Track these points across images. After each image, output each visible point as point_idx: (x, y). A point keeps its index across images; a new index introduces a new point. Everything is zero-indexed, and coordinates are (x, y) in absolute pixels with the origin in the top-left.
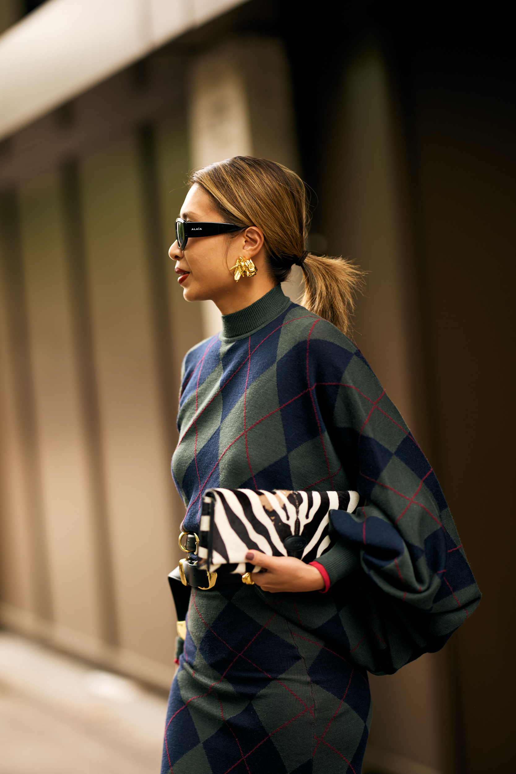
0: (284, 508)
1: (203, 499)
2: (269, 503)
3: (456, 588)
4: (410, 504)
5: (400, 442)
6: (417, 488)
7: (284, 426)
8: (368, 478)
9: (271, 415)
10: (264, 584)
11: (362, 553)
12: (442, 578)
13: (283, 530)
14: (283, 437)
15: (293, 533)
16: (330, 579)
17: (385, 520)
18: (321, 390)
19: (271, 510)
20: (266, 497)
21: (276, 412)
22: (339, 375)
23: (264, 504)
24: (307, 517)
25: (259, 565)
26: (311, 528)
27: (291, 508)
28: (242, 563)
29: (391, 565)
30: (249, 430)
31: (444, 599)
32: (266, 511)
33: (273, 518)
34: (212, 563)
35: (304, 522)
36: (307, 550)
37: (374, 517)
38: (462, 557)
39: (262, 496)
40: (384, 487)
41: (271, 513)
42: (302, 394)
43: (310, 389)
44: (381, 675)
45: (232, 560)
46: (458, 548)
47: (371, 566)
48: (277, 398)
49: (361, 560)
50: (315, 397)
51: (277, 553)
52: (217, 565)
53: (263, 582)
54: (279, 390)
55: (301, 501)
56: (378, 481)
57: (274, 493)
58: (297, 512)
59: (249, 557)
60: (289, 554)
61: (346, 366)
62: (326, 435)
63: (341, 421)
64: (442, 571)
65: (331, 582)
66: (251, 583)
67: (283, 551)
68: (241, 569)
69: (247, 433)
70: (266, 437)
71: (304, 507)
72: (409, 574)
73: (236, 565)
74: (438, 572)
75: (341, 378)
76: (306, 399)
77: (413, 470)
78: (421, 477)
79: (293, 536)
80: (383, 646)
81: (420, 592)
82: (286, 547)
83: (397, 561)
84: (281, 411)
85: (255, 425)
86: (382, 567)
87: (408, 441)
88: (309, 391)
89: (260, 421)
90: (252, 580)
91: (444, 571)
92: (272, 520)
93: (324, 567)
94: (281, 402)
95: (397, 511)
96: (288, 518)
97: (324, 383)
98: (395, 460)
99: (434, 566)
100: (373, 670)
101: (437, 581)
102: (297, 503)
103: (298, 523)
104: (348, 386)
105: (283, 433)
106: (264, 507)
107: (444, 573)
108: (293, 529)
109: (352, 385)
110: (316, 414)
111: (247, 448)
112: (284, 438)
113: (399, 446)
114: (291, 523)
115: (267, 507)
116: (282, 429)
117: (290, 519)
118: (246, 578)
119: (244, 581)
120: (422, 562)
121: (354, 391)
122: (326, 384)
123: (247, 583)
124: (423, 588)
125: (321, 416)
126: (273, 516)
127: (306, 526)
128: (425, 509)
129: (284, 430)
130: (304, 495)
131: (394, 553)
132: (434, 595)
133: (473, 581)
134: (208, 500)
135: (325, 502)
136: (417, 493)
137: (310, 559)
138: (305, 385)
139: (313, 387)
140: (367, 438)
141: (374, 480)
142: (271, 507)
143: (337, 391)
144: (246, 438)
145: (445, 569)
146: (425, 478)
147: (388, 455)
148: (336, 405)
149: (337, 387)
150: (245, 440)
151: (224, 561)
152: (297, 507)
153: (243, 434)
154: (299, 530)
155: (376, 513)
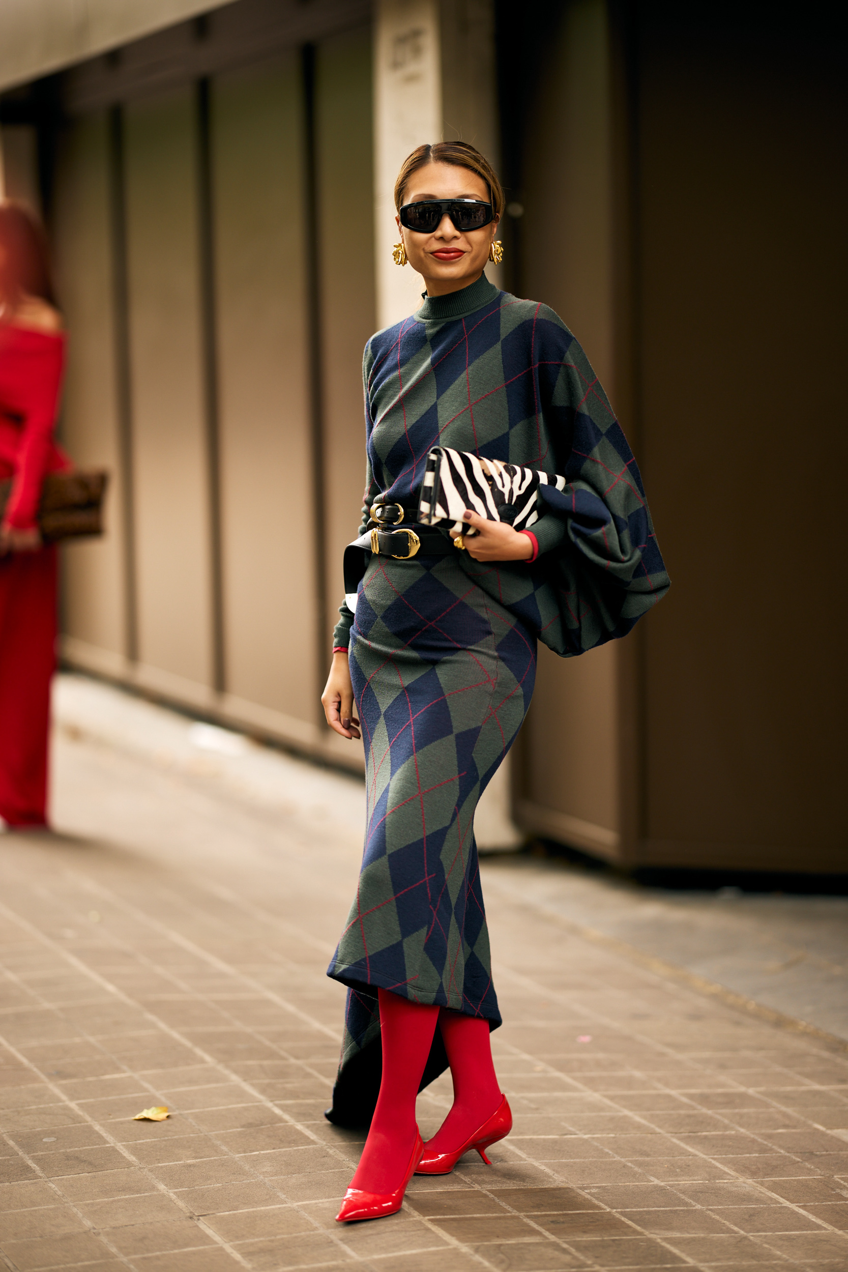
0: (501, 475)
1: (429, 456)
2: (487, 468)
3: (651, 571)
4: (618, 480)
5: (609, 426)
6: (623, 469)
7: (508, 402)
8: (579, 453)
9: (496, 390)
10: (475, 549)
11: (570, 522)
12: (643, 551)
13: (498, 496)
14: (506, 413)
15: (507, 502)
16: (539, 546)
17: (593, 493)
18: (543, 369)
19: (489, 475)
20: (485, 462)
21: (501, 388)
22: (561, 355)
23: (483, 468)
24: (520, 488)
25: (475, 526)
26: (523, 500)
27: (506, 477)
28: (460, 522)
29: (598, 533)
30: (474, 404)
31: (641, 578)
32: (485, 475)
33: (490, 483)
34: (435, 515)
35: (517, 493)
36: (518, 520)
37: (582, 490)
38: (655, 545)
39: (481, 461)
40: (594, 461)
41: (489, 478)
42: (525, 371)
43: (533, 367)
44: (569, 657)
45: (452, 517)
46: (652, 535)
47: (578, 533)
48: (503, 374)
49: (569, 528)
50: (537, 375)
51: (490, 517)
52: (439, 518)
53: (473, 545)
54: (504, 367)
55: (515, 473)
56: (589, 456)
57: (492, 461)
58: (512, 482)
59: (467, 516)
60: (501, 520)
61: (568, 347)
62: (541, 415)
63: (560, 398)
64: (643, 545)
65: (539, 551)
66: (462, 547)
67: (497, 516)
68: (458, 528)
69: (473, 407)
70: (491, 412)
71: (518, 477)
72: (613, 541)
73: (453, 523)
74: (640, 546)
75: (563, 357)
76: (529, 376)
77: (619, 453)
78: (625, 461)
79: (506, 504)
80: (575, 625)
81: (622, 562)
82: (499, 513)
83: (604, 529)
84: (506, 387)
85: (480, 400)
86: (590, 535)
87: (615, 426)
88: (532, 369)
89: (485, 396)
90: (463, 545)
91: (645, 545)
92: (490, 485)
93: (534, 534)
94: (506, 379)
95: (605, 485)
96: (503, 486)
97: (546, 362)
98: (604, 440)
99: (635, 542)
100: (561, 652)
101: (638, 554)
102: (512, 474)
103: (511, 492)
104: (569, 366)
105: (507, 409)
106: (483, 471)
107: (645, 548)
108: (507, 497)
109: (573, 364)
110: (535, 393)
111: (473, 421)
112: (508, 414)
113: (608, 429)
114: (506, 491)
115: (486, 472)
116: (507, 405)
117: (505, 487)
118: (458, 542)
119: (455, 544)
120: (626, 534)
121: (575, 370)
122: (549, 363)
123: (459, 547)
124: (626, 558)
125: (539, 396)
126: (490, 481)
127: (518, 497)
128: (631, 487)
129: (509, 406)
130: (518, 469)
131: (600, 522)
132: (635, 567)
133: (663, 569)
134: (433, 457)
135: (536, 478)
136: (624, 472)
137: (520, 528)
138: (529, 363)
139: (537, 365)
140: (583, 415)
141: (585, 455)
142: (490, 472)
143: (559, 370)
144: (471, 411)
145: (646, 544)
146: (628, 463)
147: (598, 434)
148: (557, 384)
149: (559, 366)
150: (470, 413)
151: (445, 516)
152: (512, 477)
153: (468, 408)
154: (512, 499)
155: (584, 487)
